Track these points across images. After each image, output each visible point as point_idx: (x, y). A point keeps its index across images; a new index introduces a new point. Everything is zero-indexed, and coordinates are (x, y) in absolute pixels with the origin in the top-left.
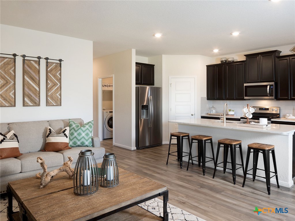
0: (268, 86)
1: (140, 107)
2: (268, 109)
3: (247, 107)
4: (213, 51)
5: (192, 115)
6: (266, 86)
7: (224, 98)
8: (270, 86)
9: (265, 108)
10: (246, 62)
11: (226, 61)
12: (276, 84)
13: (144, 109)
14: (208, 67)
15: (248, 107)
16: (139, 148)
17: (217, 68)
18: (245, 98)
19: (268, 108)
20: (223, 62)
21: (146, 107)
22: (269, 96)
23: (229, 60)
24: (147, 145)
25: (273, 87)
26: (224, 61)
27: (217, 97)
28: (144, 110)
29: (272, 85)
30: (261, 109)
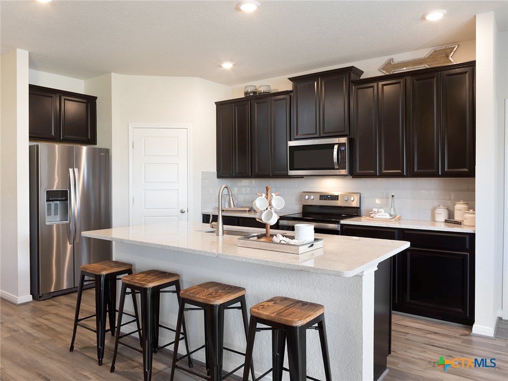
0: (336, 147)
1: (43, 196)
2: (336, 198)
3: (264, 195)
4: (221, 66)
5: (182, 212)
6: (332, 146)
7: (250, 175)
8: (340, 145)
9: (331, 196)
10: (291, 94)
11: (254, 93)
12: (351, 141)
13: (58, 200)
14: (220, 105)
15: (267, 195)
16: (40, 297)
17: (236, 107)
18: (292, 173)
19: (338, 196)
20: (248, 95)
21: (61, 196)
22: (338, 168)
23: (259, 90)
24: (65, 288)
25: (345, 148)
26: (250, 93)
27: (237, 172)
28: (58, 202)
29: (344, 144)
30: (324, 197)
